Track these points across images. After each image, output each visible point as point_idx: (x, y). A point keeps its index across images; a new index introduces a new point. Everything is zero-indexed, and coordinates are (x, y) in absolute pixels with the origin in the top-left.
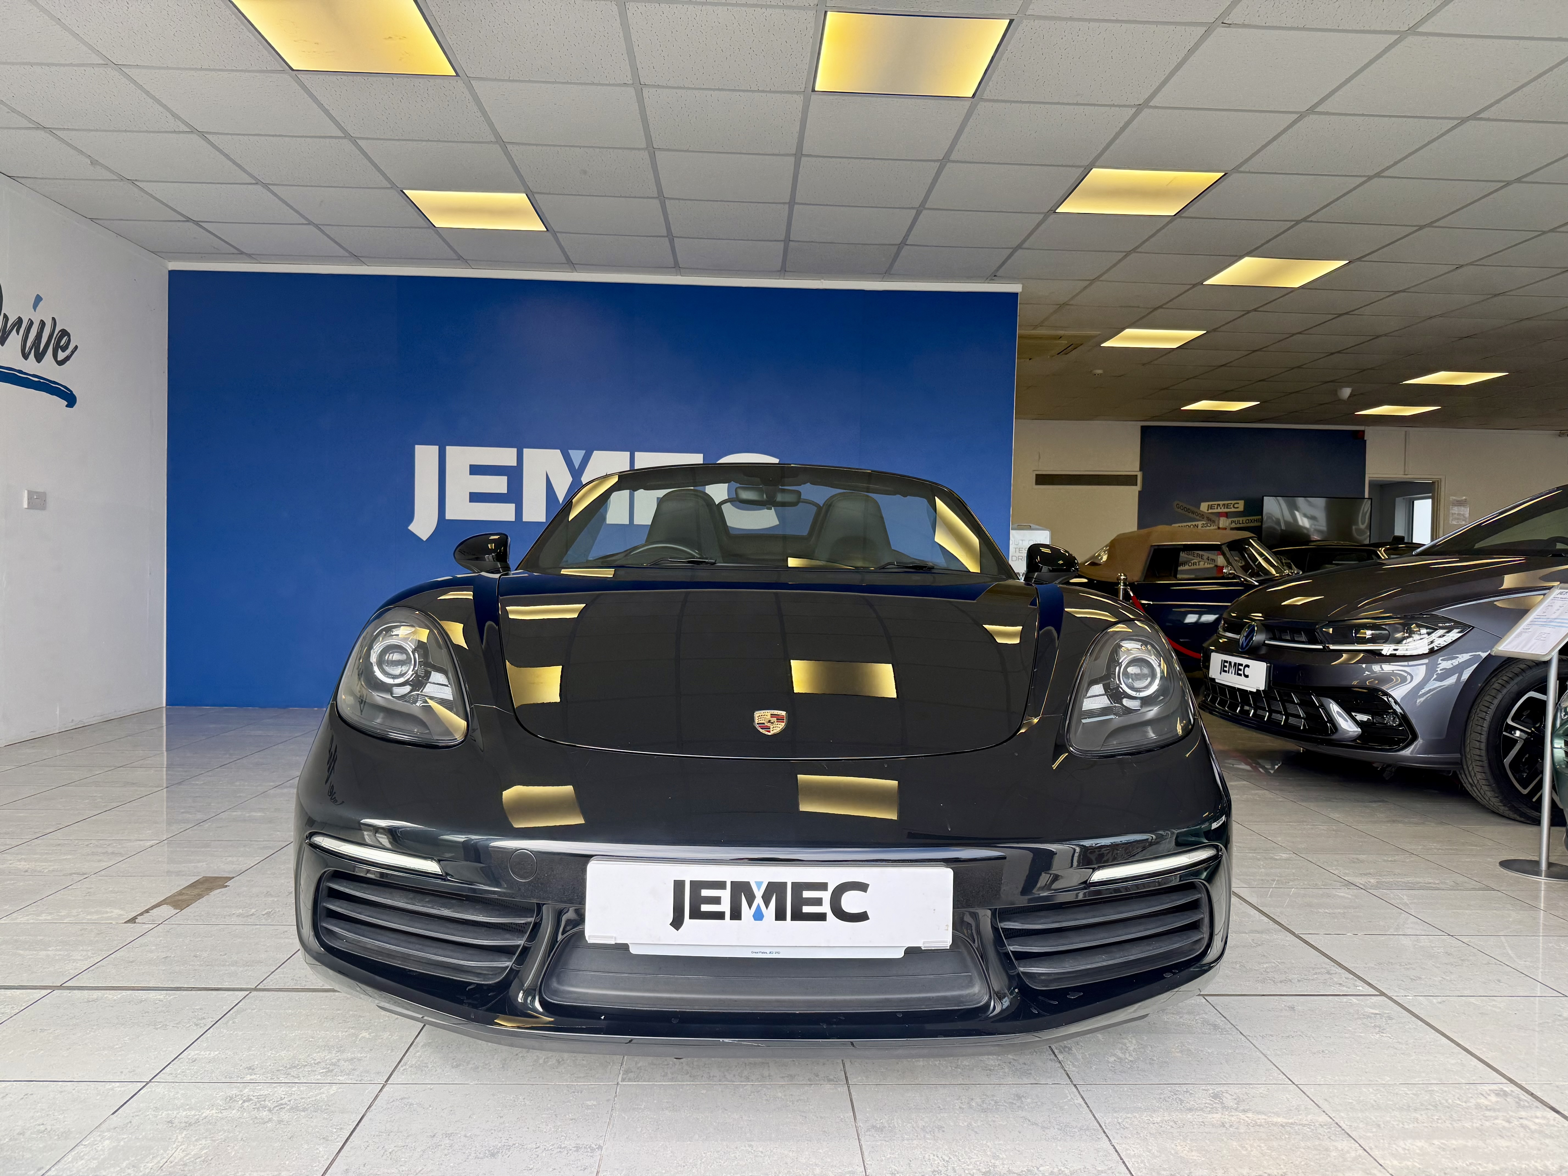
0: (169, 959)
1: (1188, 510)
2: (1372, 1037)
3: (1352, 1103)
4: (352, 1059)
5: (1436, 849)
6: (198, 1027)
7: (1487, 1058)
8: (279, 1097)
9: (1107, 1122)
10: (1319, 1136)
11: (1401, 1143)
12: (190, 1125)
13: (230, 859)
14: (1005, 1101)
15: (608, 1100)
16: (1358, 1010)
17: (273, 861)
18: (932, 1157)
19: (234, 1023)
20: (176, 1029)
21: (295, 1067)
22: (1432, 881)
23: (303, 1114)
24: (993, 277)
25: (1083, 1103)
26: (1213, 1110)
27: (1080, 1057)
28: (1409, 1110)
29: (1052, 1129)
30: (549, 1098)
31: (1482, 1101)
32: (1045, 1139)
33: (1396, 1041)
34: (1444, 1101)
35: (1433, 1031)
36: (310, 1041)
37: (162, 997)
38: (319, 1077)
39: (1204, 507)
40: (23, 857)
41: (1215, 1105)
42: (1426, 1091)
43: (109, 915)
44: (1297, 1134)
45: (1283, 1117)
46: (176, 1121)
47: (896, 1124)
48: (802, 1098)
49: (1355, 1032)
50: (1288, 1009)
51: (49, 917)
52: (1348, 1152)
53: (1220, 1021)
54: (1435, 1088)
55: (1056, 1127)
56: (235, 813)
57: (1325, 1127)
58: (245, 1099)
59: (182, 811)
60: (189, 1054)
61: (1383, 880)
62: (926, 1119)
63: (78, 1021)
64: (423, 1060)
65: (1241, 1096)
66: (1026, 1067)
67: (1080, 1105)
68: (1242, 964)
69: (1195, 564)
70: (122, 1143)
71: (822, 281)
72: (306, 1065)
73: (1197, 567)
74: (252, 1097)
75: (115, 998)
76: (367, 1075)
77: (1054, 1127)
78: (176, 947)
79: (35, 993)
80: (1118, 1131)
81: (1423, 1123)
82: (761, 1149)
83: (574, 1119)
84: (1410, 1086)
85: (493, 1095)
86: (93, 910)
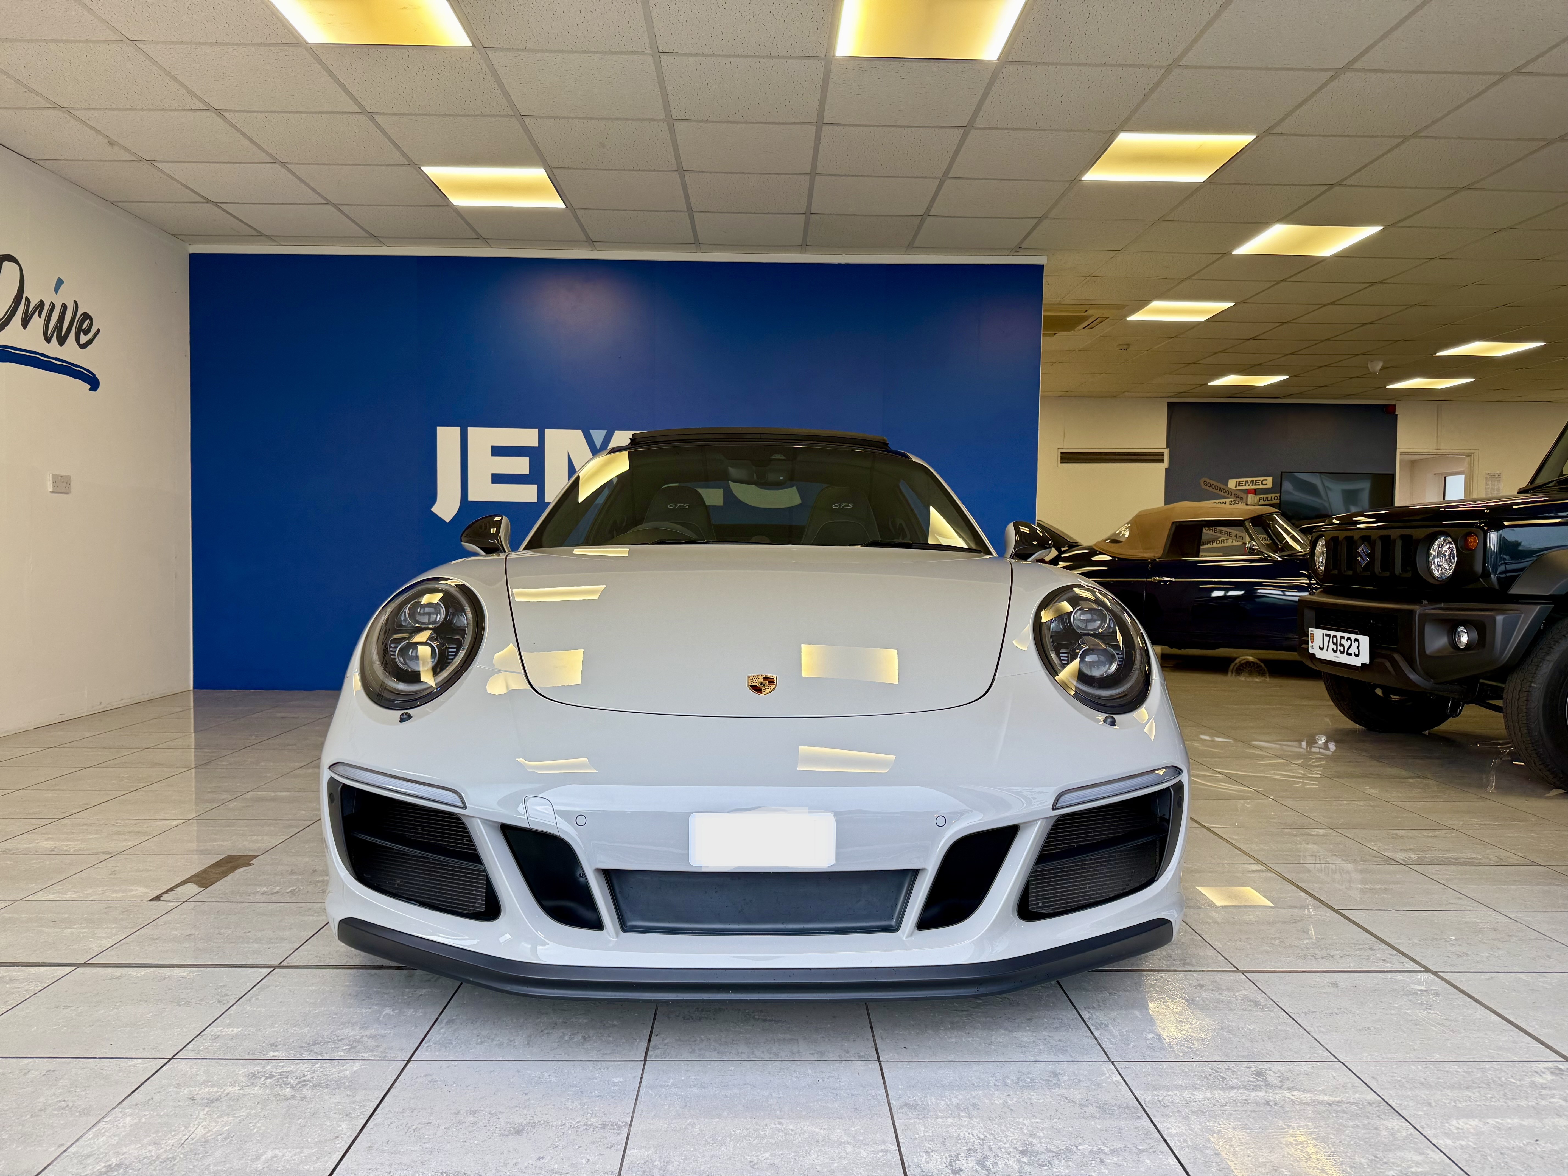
0: (193, 937)
1: (1215, 487)
2: (1420, 1014)
3: (1400, 1081)
4: (376, 1036)
5: (1477, 824)
6: (222, 1003)
7: (1540, 1035)
8: (302, 1074)
9: (1147, 1100)
10: (1368, 1114)
11: (1454, 1122)
12: (212, 1101)
13: (255, 837)
14: (1041, 1079)
15: (634, 1077)
16: (1403, 986)
17: (298, 839)
18: (967, 1134)
19: (257, 999)
20: (199, 1006)
21: (318, 1044)
22: (1475, 856)
23: (325, 1090)
24: (1018, 249)
25: (1121, 1080)
26: (1256, 1088)
27: (1116, 1033)
28: (1461, 1088)
29: (1090, 1107)
30: (575, 1075)
31: (1537, 1079)
32: (1083, 1117)
33: (1445, 1017)
34: (1497, 1079)
35: (1482, 1008)
36: (333, 1018)
37: (185, 974)
38: (342, 1054)
39: (1232, 484)
40: (50, 836)
41: (1258, 1083)
42: (1478, 1069)
43: (134, 893)
44: (1344, 1112)
45: (1330, 1095)
46: (198, 1097)
47: (929, 1101)
48: (833, 1075)
49: (1401, 1009)
50: (1330, 985)
51: (74, 896)
52: (1399, 1131)
53: (1261, 998)
54: (1487, 1066)
55: (1095, 1104)
56: (259, 793)
57: (1374, 1105)
58: (267, 1075)
59: (209, 790)
60: (212, 1031)
61: (1424, 856)
62: (960, 1097)
63: (101, 998)
64: (447, 1037)
65: (1285, 1074)
66: (1062, 1044)
67: (1119, 1083)
68: (1281, 940)
69: (1223, 541)
70: (143, 1120)
71: (844, 255)
72: (329, 1042)
73: (1226, 544)
74: (275, 1074)
75: (139, 975)
76: (391, 1051)
77: (1092, 1105)
78: (200, 924)
79: (59, 970)
80: (1158, 1109)
81: (1477, 1101)
82: (791, 1127)
83: (601, 1096)
84: (1461, 1063)
85: (519, 1072)
86: (118, 888)
